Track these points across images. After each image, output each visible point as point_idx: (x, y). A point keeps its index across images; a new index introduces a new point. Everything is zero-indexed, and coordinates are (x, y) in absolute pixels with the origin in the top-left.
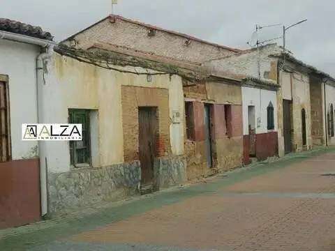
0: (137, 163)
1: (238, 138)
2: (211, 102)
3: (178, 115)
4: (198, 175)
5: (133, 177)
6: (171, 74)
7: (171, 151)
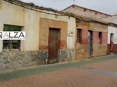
0: (46, 51)
1: (105, 45)
2: (92, 30)
3: (72, 33)
4: (82, 57)
5: (43, 57)
6: (69, 16)
7: (67, 47)
